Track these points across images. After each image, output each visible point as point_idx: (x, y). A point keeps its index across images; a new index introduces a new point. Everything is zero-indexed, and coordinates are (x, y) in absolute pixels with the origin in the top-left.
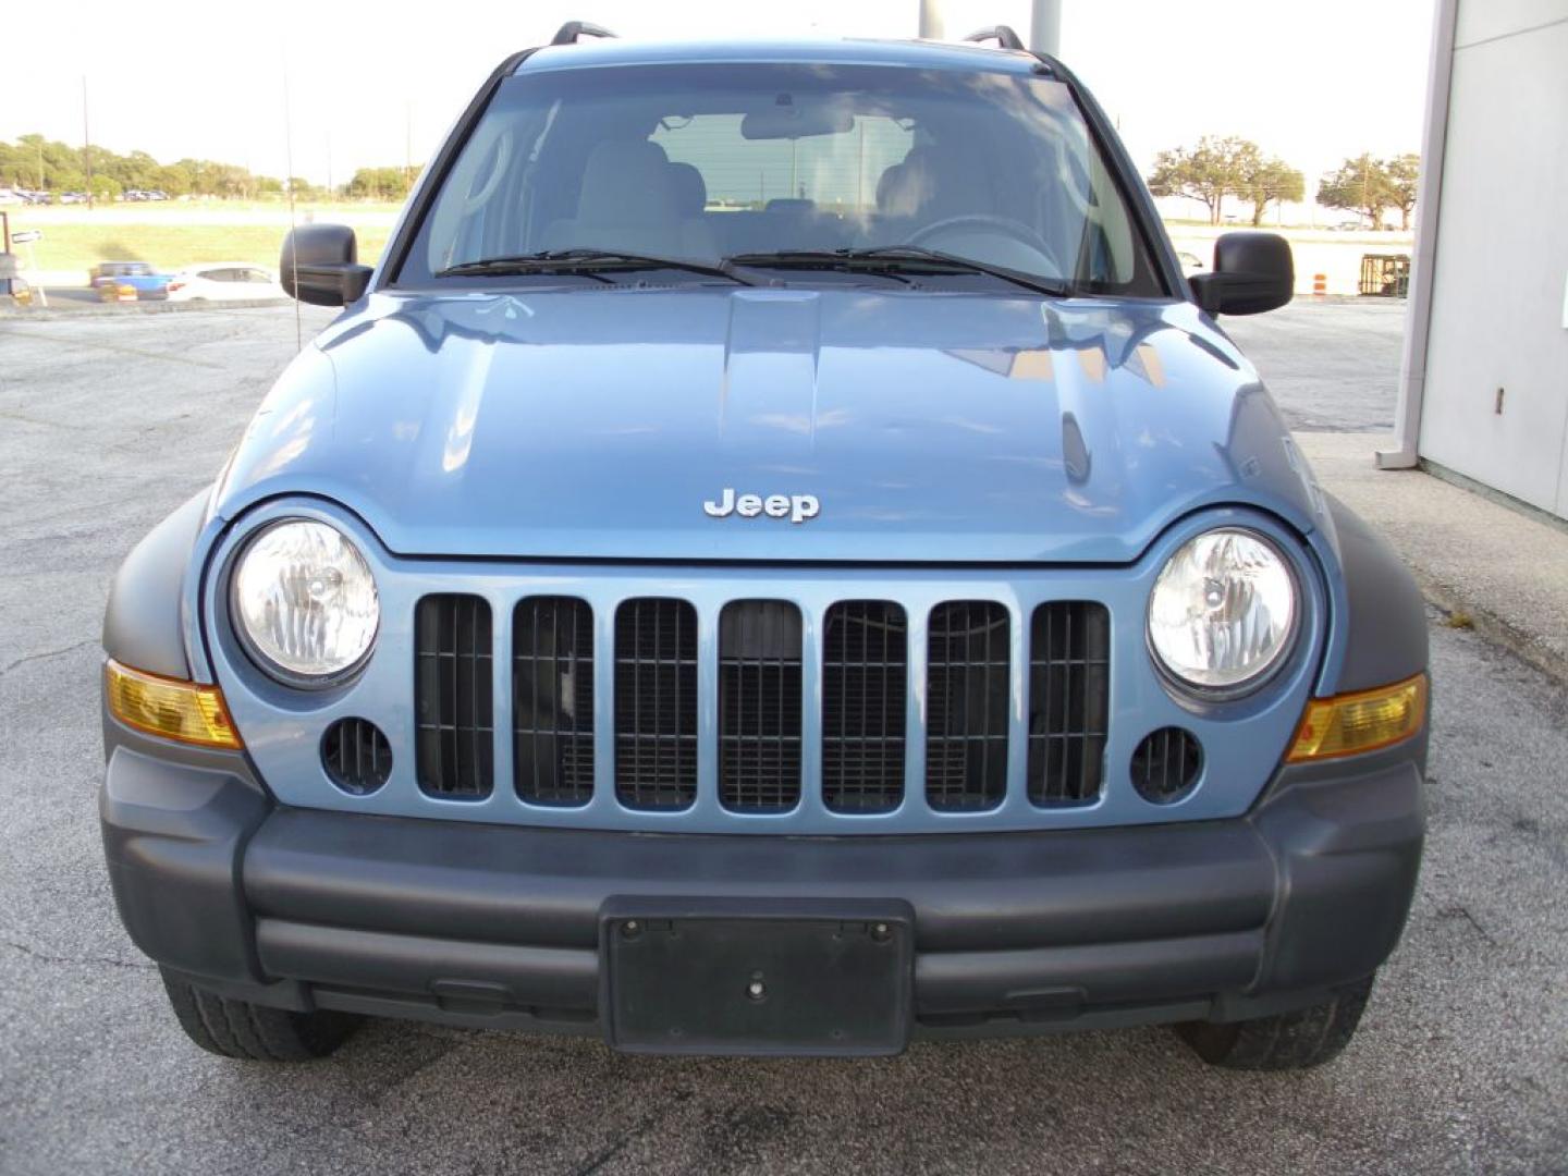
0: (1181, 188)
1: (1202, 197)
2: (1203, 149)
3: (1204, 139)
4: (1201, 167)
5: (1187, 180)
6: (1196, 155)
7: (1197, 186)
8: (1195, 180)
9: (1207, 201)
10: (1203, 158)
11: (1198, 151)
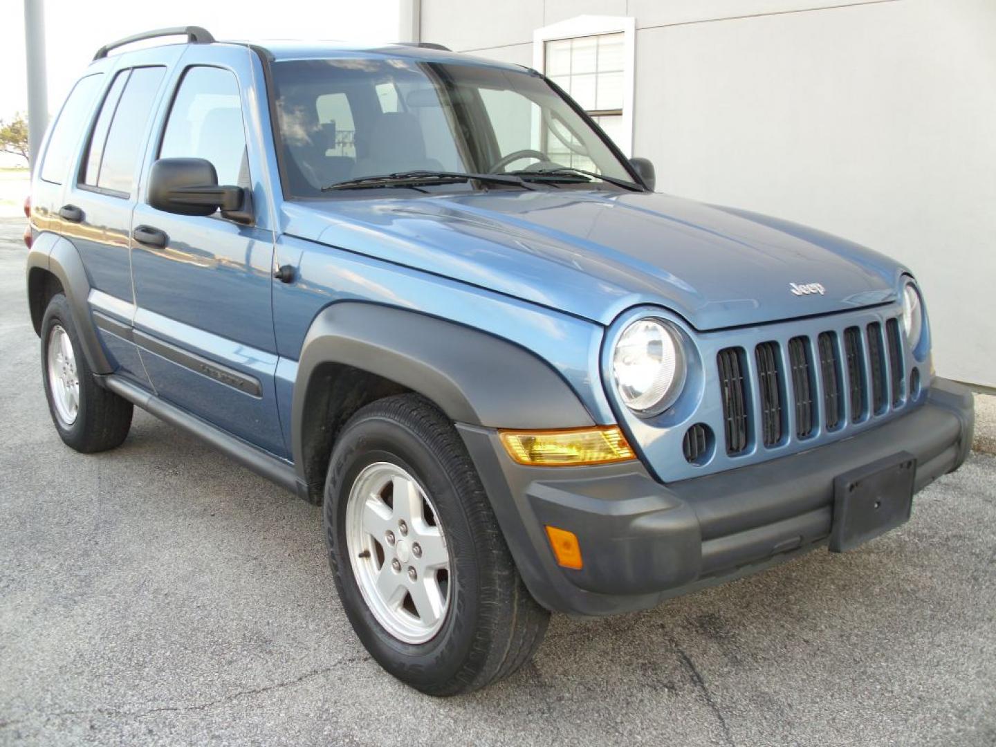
0: (5, 147)
1: (21, 152)
2: (18, 120)
3: (18, 114)
4: (18, 132)
5: (9, 141)
6: (14, 124)
7: (17, 145)
8: (15, 141)
9: (24, 155)
10: (18, 126)
11: (15, 122)
